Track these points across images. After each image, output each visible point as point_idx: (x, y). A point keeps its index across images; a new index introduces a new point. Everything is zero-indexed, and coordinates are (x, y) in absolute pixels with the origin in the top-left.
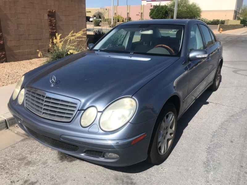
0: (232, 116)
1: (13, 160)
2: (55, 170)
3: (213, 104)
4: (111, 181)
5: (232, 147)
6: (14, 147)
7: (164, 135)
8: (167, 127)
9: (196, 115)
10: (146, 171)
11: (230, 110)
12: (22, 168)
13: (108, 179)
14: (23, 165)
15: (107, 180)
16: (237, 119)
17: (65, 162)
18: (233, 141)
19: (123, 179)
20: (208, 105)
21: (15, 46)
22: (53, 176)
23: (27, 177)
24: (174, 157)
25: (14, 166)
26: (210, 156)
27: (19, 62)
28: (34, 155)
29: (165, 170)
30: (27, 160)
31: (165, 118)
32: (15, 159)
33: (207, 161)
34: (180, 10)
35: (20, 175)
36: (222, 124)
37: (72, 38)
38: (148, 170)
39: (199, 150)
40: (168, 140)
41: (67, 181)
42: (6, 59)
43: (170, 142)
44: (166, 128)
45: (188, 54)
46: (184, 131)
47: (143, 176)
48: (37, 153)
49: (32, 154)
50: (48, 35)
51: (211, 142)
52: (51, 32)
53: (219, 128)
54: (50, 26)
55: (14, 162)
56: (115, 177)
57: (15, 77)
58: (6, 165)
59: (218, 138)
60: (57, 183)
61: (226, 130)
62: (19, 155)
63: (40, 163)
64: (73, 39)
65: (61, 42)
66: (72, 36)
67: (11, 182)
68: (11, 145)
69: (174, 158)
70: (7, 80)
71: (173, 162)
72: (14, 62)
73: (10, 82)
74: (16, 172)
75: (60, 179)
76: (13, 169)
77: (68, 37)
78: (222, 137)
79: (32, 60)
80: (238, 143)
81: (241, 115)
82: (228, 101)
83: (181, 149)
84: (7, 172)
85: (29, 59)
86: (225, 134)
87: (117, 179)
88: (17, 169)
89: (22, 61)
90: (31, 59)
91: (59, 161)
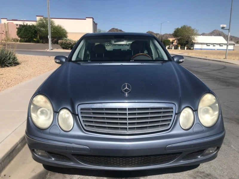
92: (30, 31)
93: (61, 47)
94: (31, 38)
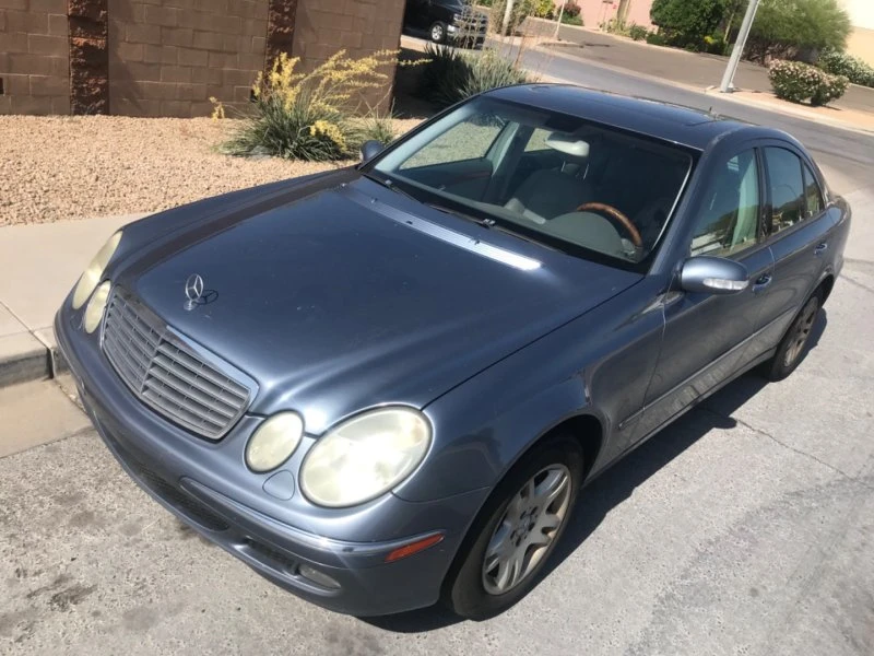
0: (798, 494)
1: (41, 498)
2: (155, 561)
3: (749, 432)
4: (313, 640)
5: (748, 613)
6: (55, 450)
7: (519, 532)
8: (535, 509)
9: (673, 464)
10: (434, 631)
11: (798, 470)
12: (61, 530)
13: (305, 634)
14: (65, 522)
15: (302, 633)
16: (811, 508)
17: (195, 541)
18: (761, 591)
19: (352, 643)
20: (730, 431)
21: (141, 62)
22: (144, 580)
23: (67, 566)
24: (540, 602)
25: (38, 518)
26: (662, 626)
27: (149, 121)
28: (108, 492)
29: (496, 642)
30: (82, 507)
31: (531, 483)
32: (47, 492)
33: (644, 643)
34: (772, 10)
35: (49, 554)
36: (750, 517)
37: (337, 75)
38: (441, 630)
39: (631, 599)
40: (532, 548)
41: (181, 606)
42: (107, 103)
43: (538, 554)
44: (529, 512)
45: (678, 268)
46: (608, 514)
47: (419, 648)
48: (117, 490)
49: (104, 487)
50: (260, 41)
51: (683, 577)
52: (275, 32)
53: (731, 532)
54: (273, 9)
55: (41, 504)
56: (330, 630)
57: (117, 185)
58: (14, 509)
59: (714, 566)
60: (150, 607)
61: (755, 543)
62: (63, 483)
63: (117, 526)
64: (339, 80)
65: (292, 84)
66: (338, 68)
67: (17, 571)
68: (47, 441)
69: (540, 606)
70: (91, 192)
71: (531, 622)
72: (131, 117)
73: (97, 204)
74: (38, 541)
75: (164, 596)
76: (34, 531)
77: (325, 69)
78: (729, 566)
79: (192, 120)
80: (773, 604)
81: (829, 498)
82: (808, 433)
83: (573, 581)
84: (13, 536)
85: (181, 116)
86: (744, 560)
87: (332, 639)
88: (44, 530)
89: (159, 117)
90: (188, 115)
91: (177, 534)
92: (698, 7)
93: (771, 87)
94: (693, 31)
